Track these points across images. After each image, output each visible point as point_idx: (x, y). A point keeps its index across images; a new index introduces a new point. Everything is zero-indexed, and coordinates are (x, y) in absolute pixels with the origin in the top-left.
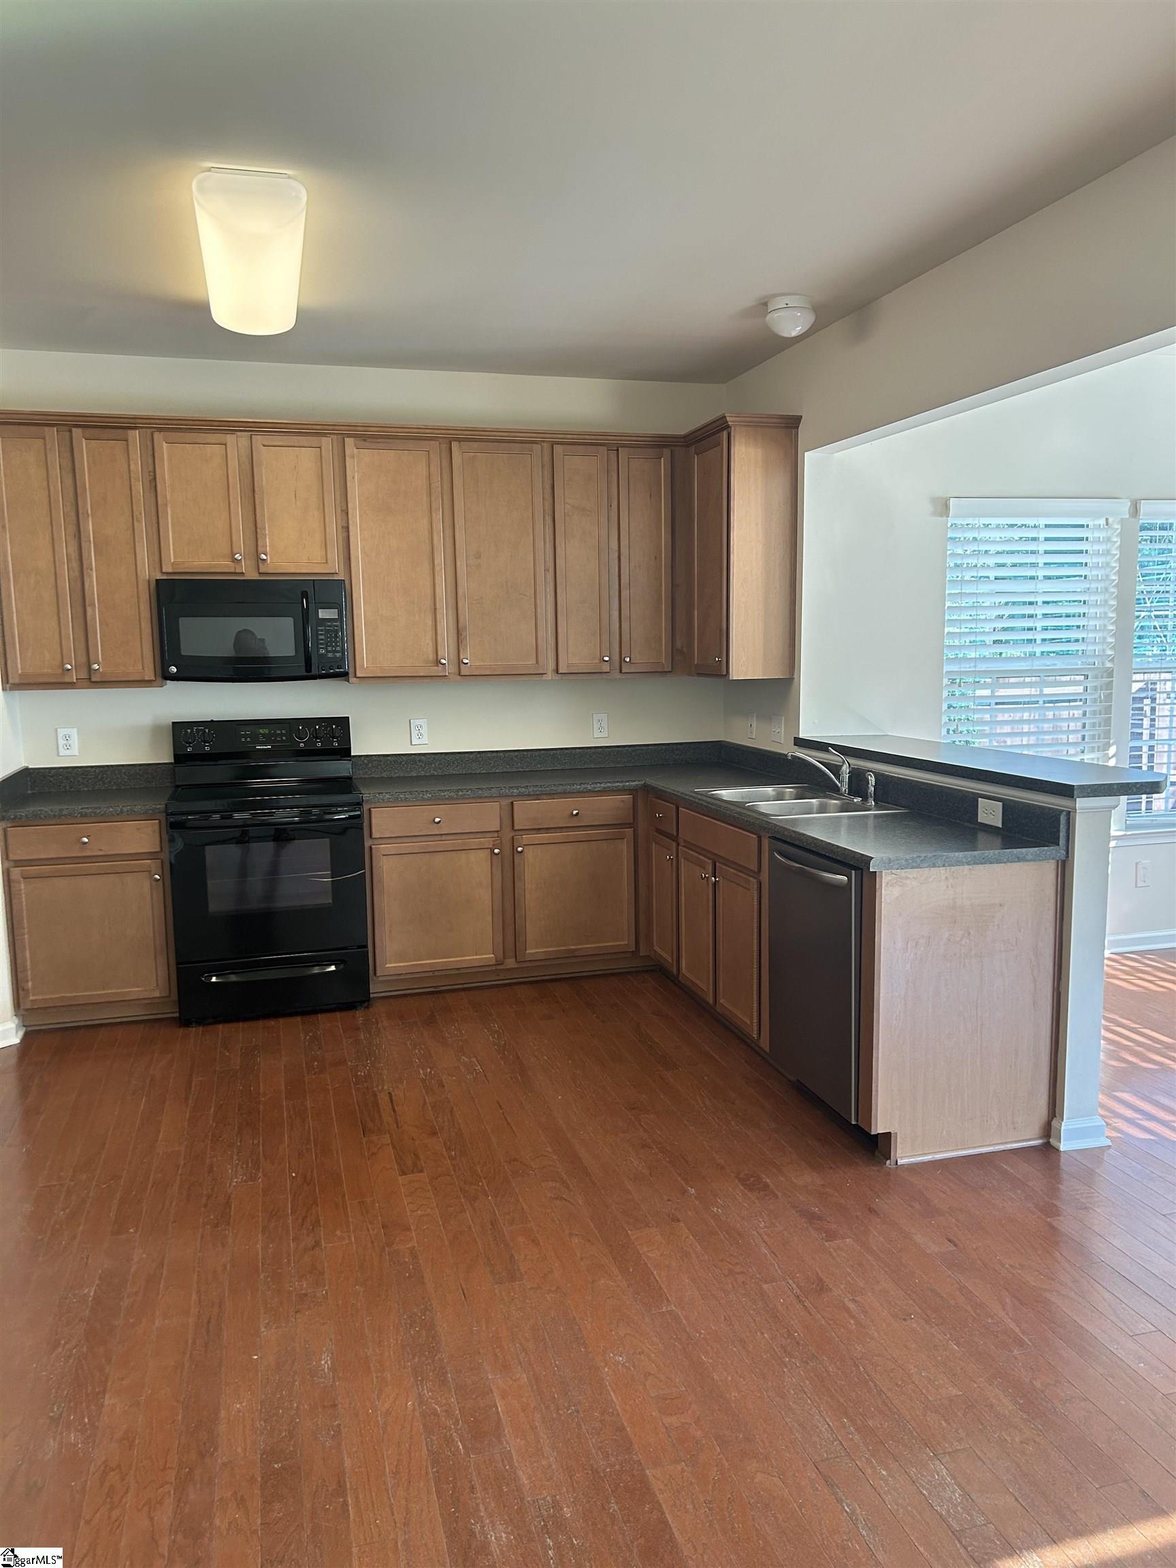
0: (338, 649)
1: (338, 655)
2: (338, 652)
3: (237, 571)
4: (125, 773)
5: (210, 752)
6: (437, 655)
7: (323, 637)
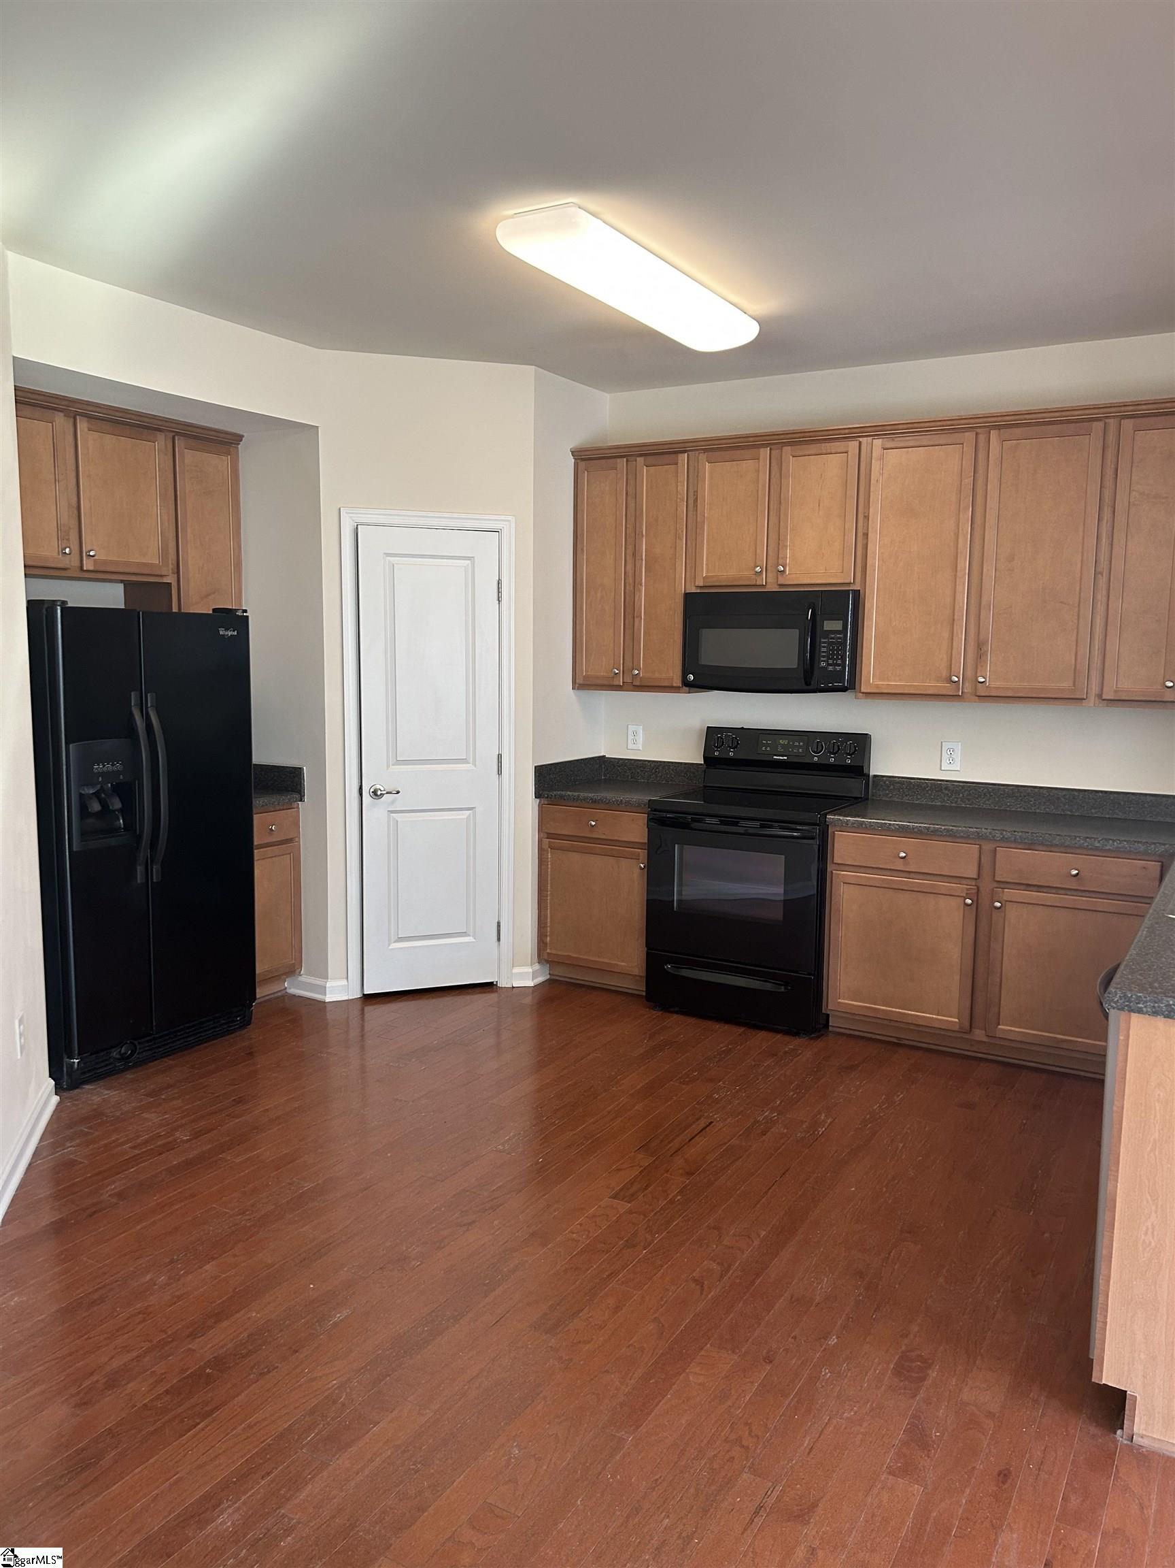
0: (839, 662)
1: (838, 668)
2: (839, 665)
3: (758, 583)
4: (672, 770)
5: (734, 757)
6: (951, 672)
7: (825, 650)
